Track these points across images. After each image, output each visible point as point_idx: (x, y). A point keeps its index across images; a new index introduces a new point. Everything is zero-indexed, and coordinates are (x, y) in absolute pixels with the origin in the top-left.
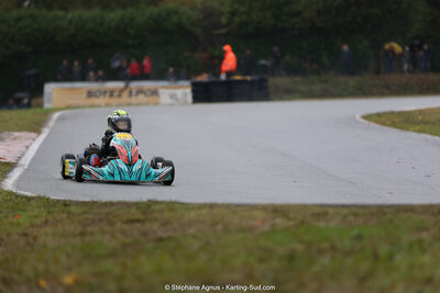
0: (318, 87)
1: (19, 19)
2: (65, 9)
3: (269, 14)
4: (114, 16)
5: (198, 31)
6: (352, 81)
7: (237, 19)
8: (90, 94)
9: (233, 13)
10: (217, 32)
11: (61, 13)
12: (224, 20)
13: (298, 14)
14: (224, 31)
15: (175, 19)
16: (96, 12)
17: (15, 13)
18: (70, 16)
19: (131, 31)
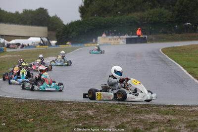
0: (170, 37)
1: (91, 20)
2: (104, 17)
3: (158, 18)
4: (117, 18)
5: (139, 22)
6: (180, 35)
7: (149, 19)
8: (110, 39)
9: (148, 18)
10: (144, 23)
11: (103, 18)
12: (146, 19)
13: (165, 17)
14: (145, 22)
15: (133, 19)
16: (112, 17)
17: (90, 18)
18: (105, 19)
19: (121, 23)
